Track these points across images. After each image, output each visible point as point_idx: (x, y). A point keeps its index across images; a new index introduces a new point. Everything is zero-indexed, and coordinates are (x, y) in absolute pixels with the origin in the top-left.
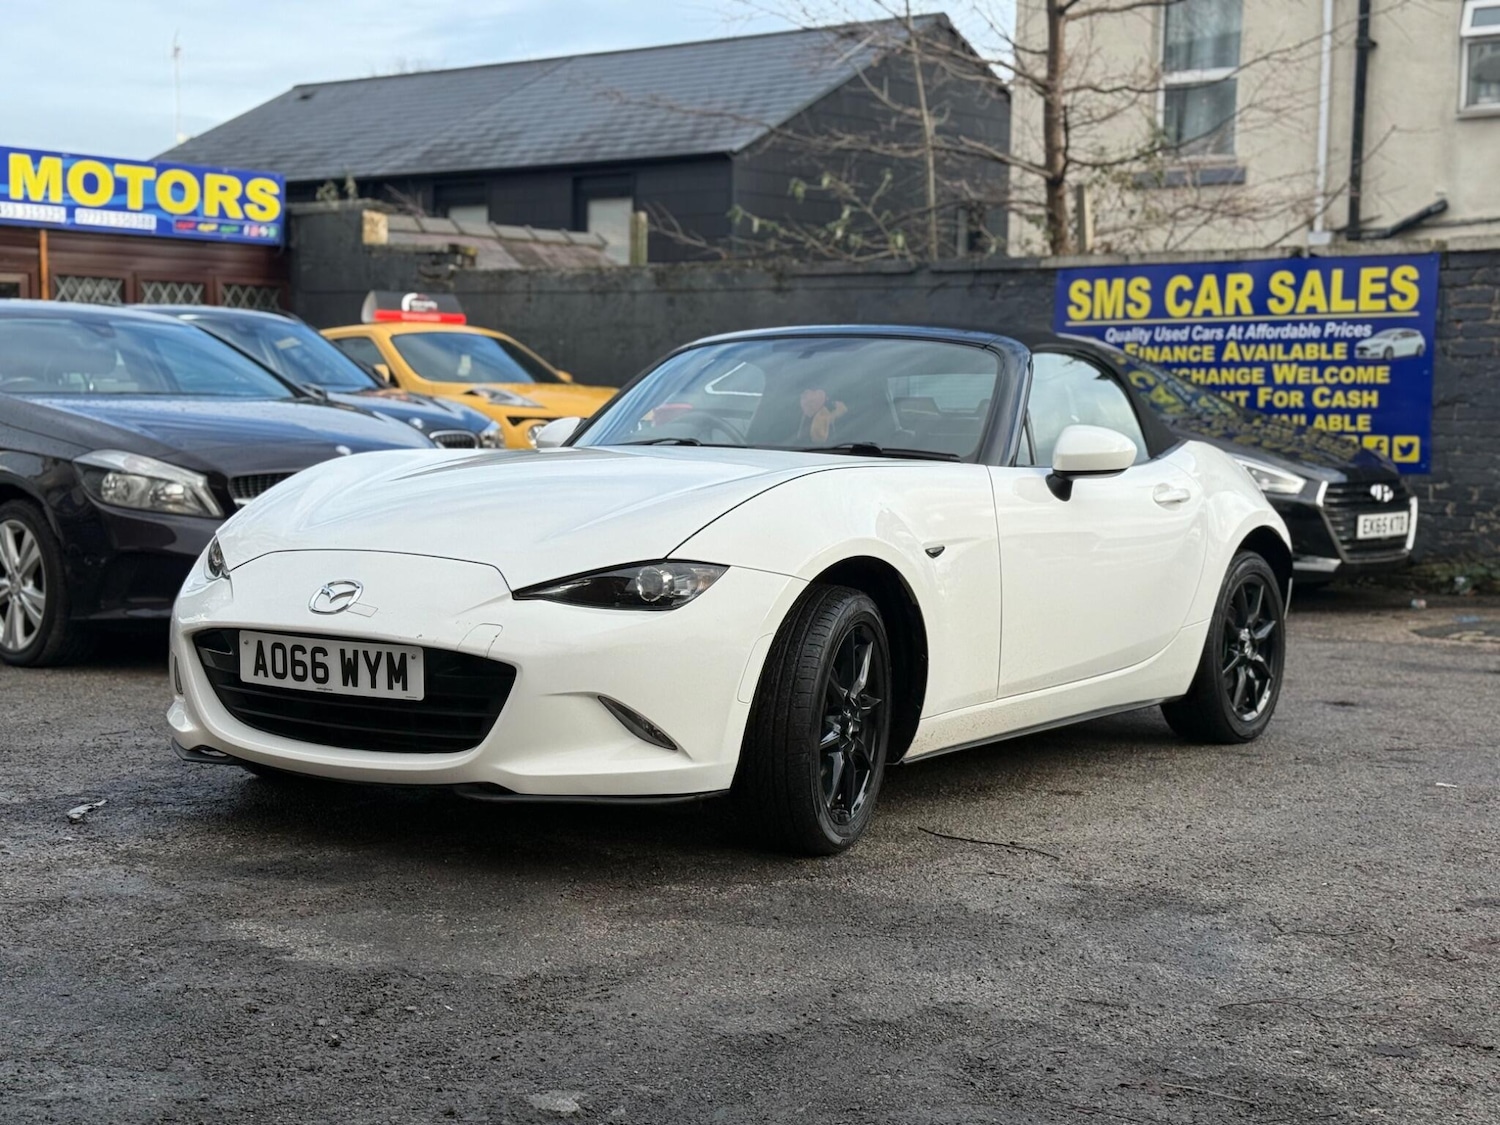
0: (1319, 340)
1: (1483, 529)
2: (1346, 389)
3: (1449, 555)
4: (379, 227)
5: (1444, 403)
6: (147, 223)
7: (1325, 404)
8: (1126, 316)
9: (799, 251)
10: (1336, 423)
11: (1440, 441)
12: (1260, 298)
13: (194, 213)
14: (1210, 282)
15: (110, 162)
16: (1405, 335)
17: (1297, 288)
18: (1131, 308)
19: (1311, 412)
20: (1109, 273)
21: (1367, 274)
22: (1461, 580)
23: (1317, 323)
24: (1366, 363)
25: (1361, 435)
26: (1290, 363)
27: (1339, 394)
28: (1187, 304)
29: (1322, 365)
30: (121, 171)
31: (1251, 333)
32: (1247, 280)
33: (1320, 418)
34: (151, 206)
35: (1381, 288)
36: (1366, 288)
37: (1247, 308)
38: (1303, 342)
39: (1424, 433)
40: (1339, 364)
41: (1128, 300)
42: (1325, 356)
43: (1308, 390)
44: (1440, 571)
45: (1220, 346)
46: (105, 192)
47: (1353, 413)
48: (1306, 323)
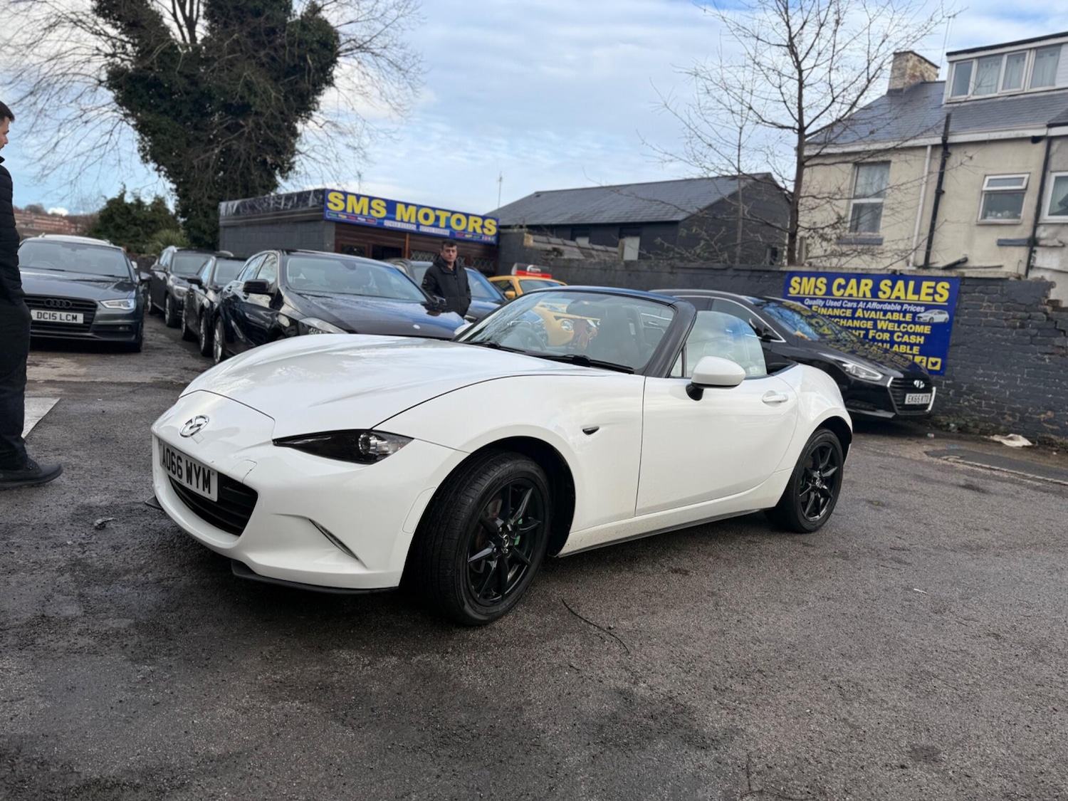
0: (899, 312)
1: (966, 403)
2: (910, 334)
3: (949, 413)
4: (530, 241)
5: (955, 345)
6: (446, 233)
7: (900, 339)
8: (814, 294)
9: (682, 258)
10: (903, 349)
11: (950, 361)
12: (875, 291)
13: (464, 230)
14: (853, 282)
15: (434, 209)
16: (940, 313)
17: (892, 288)
18: (817, 291)
19: (892, 343)
20: (809, 275)
21: (925, 284)
22: (953, 425)
23: (900, 304)
24: (920, 324)
25: (914, 355)
26: (885, 320)
27: (906, 336)
28: (842, 291)
29: (899, 323)
30: (438, 213)
31: (869, 306)
32: (870, 283)
33: (896, 346)
34: (448, 226)
35: (931, 291)
36: (924, 290)
37: (868, 295)
38: (892, 312)
39: (943, 356)
40: (908, 323)
41: (816, 287)
42: (901, 319)
43: (892, 333)
44: (943, 419)
45: (854, 310)
46: (432, 220)
47: (912, 345)
48: (895, 303)
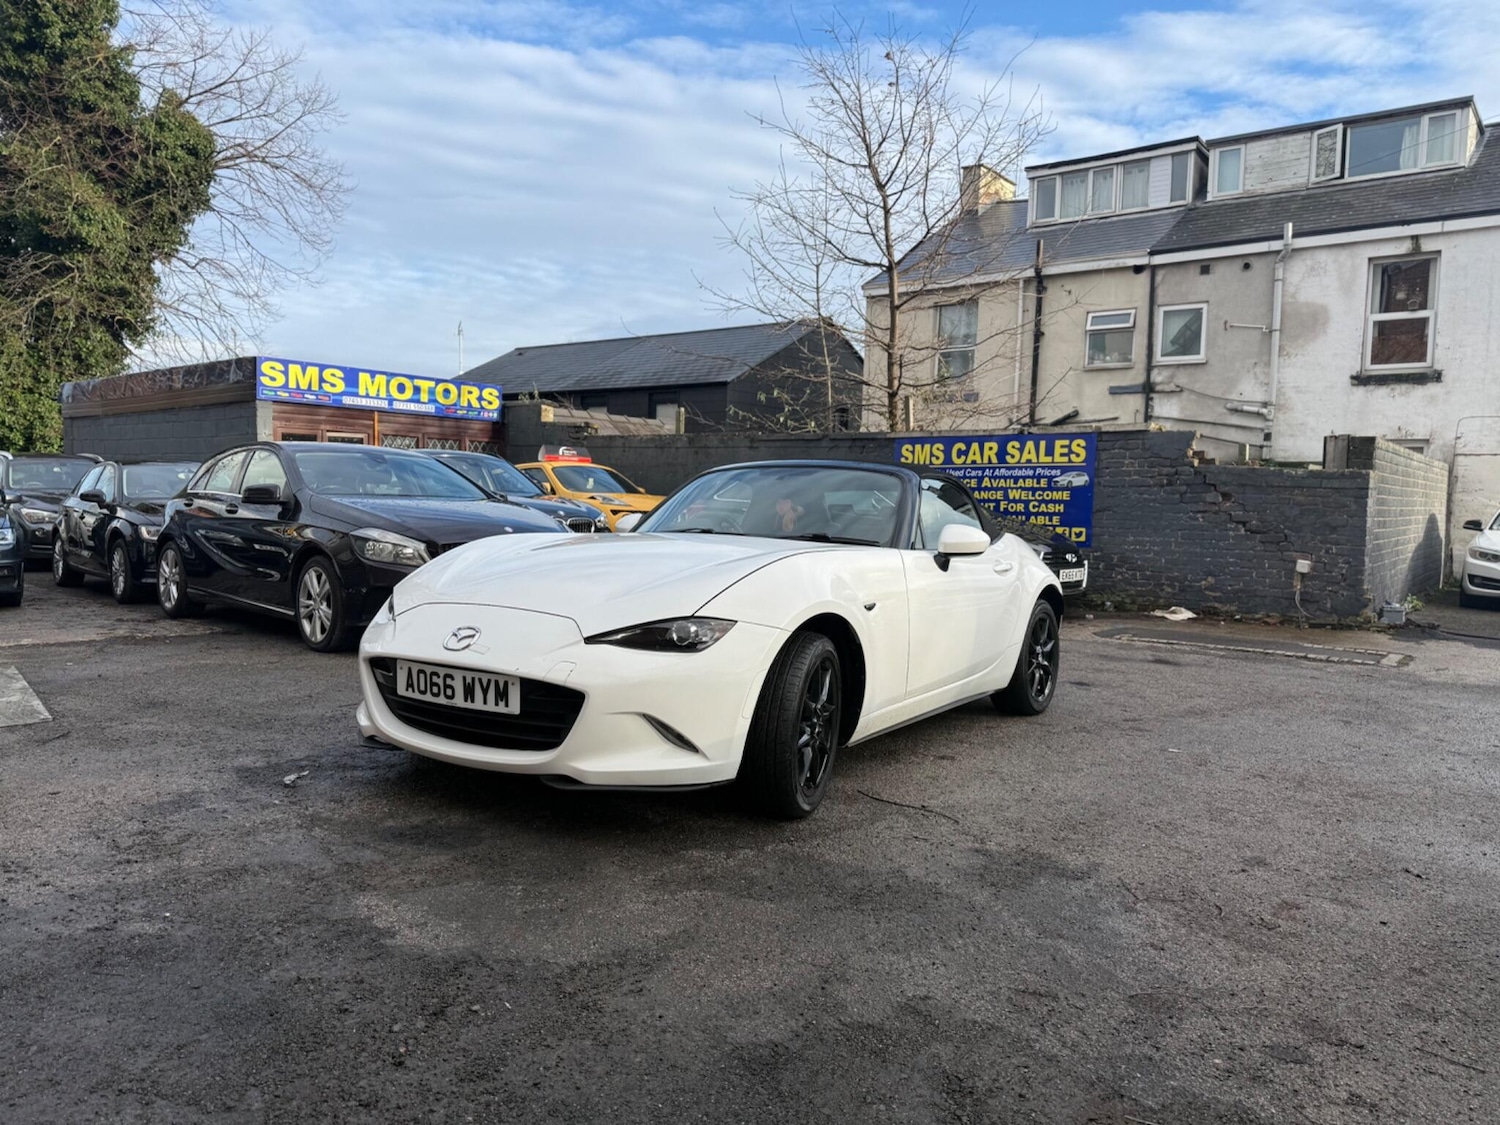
0: (1033, 477)
1: (1119, 577)
2: (1047, 502)
3: (1101, 590)
4: (549, 413)
5: (1098, 511)
6: (431, 409)
7: (1036, 510)
8: (931, 463)
9: (761, 428)
10: (1041, 520)
11: (1096, 530)
12: (1002, 454)
13: (455, 405)
14: (975, 446)
15: (411, 378)
16: (1078, 475)
17: (1021, 450)
18: (934, 459)
19: (1028, 514)
20: (922, 441)
21: (1058, 443)
22: (1109, 603)
23: (1031, 468)
24: (1058, 490)
25: (1054, 527)
26: (1017, 489)
27: (1043, 505)
28: (963, 458)
29: (1034, 490)
30: (418, 382)
31: (997, 473)
32: (995, 446)
33: (1033, 517)
34: (433, 401)
35: (1066, 450)
36: (1058, 450)
37: (994, 460)
38: (1024, 478)
39: (1086, 523)
40: (1043, 490)
41: (932, 455)
42: (1036, 486)
43: (1027, 503)
44: (1094, 597)
45: (980, 479)
46: (409, 394)
47: (1051, 515)
48: (1026, 468)
